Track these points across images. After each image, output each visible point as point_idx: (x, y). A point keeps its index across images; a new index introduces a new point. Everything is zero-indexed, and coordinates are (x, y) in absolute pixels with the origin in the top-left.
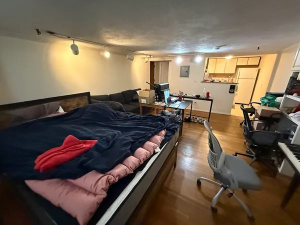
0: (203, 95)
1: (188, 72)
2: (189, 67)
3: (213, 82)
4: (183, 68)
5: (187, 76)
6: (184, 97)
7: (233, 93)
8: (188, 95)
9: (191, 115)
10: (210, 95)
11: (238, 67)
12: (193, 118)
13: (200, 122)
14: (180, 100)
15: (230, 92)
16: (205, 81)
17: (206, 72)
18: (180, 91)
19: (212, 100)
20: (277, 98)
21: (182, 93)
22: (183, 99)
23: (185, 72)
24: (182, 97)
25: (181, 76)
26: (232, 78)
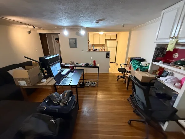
0: (91, 63)
1: (75, 43)
2: (76, 39)
3: (95, 50)
4: (71, 40)
5: (76, 47)
6: (76, 66)
7: (109, 58)
8: (79, 64)
9: (84, 80)
10: (96, 62)
11: (106, 40)
12: (86, 82)
13: (92, 85)
14: (72, 70)
15: (107, 58)
16: (89, 50)
17: (89, 43)
18: (71, 61)
19: (98, 67)
20: (142, 63)
21: (73, 63)
22: (75, 68)
23: (73, 44)
24: (74, 66)
25: (71, 47)
26: (104, 47)
